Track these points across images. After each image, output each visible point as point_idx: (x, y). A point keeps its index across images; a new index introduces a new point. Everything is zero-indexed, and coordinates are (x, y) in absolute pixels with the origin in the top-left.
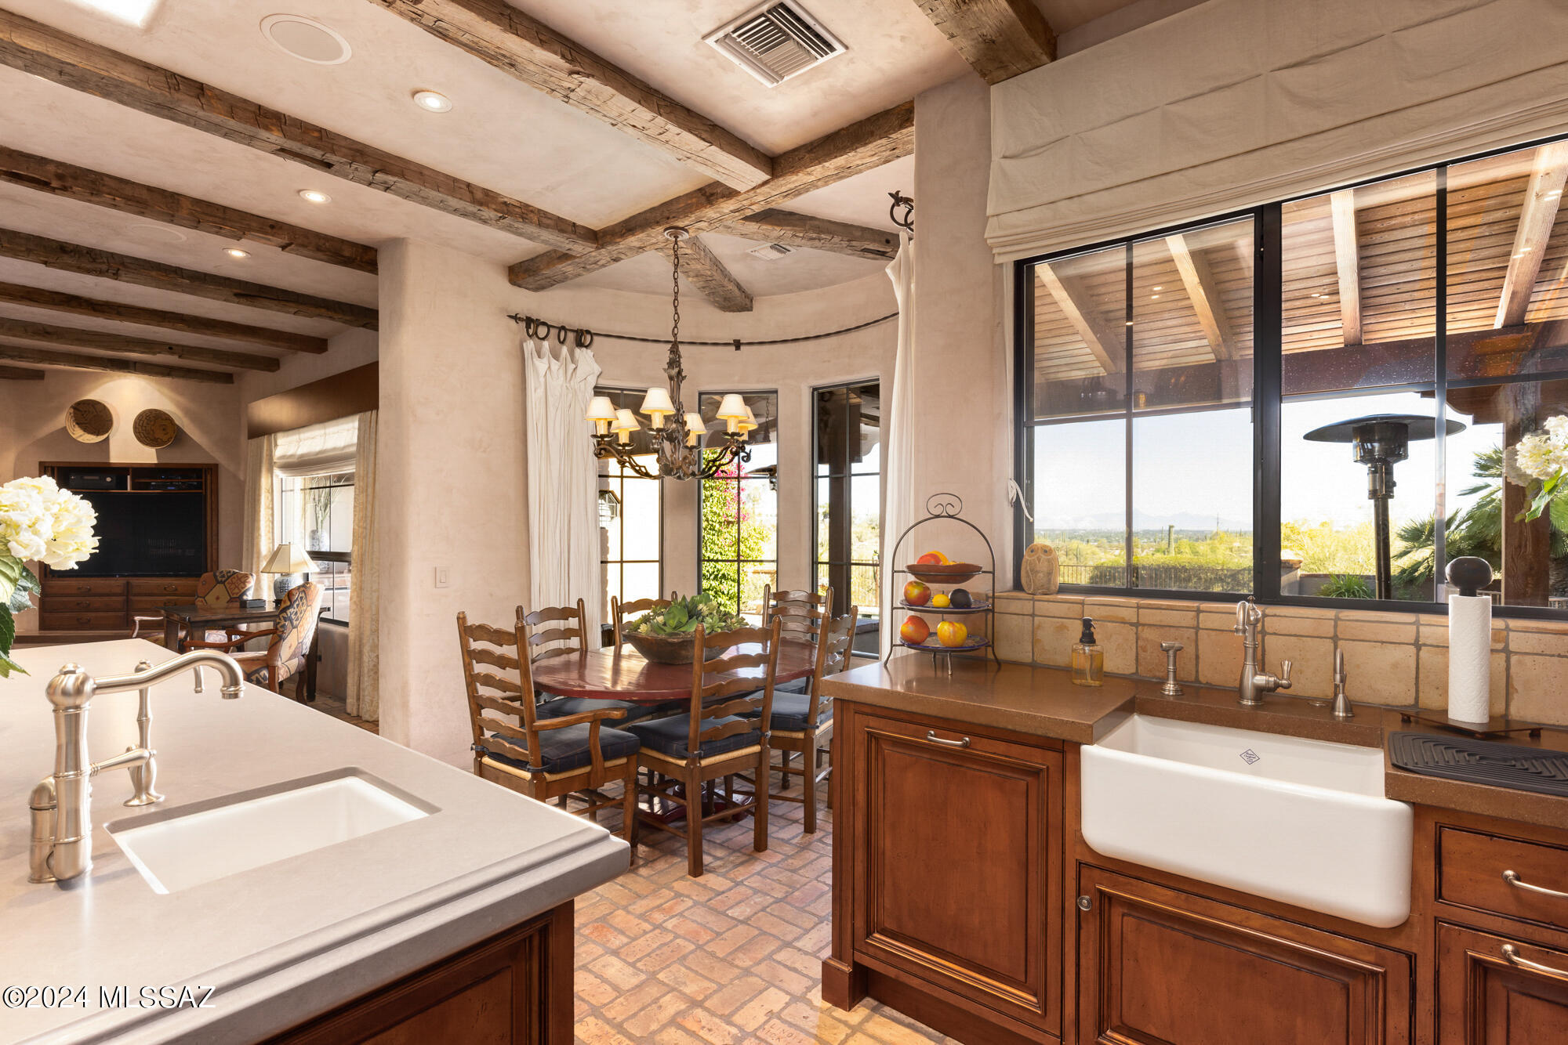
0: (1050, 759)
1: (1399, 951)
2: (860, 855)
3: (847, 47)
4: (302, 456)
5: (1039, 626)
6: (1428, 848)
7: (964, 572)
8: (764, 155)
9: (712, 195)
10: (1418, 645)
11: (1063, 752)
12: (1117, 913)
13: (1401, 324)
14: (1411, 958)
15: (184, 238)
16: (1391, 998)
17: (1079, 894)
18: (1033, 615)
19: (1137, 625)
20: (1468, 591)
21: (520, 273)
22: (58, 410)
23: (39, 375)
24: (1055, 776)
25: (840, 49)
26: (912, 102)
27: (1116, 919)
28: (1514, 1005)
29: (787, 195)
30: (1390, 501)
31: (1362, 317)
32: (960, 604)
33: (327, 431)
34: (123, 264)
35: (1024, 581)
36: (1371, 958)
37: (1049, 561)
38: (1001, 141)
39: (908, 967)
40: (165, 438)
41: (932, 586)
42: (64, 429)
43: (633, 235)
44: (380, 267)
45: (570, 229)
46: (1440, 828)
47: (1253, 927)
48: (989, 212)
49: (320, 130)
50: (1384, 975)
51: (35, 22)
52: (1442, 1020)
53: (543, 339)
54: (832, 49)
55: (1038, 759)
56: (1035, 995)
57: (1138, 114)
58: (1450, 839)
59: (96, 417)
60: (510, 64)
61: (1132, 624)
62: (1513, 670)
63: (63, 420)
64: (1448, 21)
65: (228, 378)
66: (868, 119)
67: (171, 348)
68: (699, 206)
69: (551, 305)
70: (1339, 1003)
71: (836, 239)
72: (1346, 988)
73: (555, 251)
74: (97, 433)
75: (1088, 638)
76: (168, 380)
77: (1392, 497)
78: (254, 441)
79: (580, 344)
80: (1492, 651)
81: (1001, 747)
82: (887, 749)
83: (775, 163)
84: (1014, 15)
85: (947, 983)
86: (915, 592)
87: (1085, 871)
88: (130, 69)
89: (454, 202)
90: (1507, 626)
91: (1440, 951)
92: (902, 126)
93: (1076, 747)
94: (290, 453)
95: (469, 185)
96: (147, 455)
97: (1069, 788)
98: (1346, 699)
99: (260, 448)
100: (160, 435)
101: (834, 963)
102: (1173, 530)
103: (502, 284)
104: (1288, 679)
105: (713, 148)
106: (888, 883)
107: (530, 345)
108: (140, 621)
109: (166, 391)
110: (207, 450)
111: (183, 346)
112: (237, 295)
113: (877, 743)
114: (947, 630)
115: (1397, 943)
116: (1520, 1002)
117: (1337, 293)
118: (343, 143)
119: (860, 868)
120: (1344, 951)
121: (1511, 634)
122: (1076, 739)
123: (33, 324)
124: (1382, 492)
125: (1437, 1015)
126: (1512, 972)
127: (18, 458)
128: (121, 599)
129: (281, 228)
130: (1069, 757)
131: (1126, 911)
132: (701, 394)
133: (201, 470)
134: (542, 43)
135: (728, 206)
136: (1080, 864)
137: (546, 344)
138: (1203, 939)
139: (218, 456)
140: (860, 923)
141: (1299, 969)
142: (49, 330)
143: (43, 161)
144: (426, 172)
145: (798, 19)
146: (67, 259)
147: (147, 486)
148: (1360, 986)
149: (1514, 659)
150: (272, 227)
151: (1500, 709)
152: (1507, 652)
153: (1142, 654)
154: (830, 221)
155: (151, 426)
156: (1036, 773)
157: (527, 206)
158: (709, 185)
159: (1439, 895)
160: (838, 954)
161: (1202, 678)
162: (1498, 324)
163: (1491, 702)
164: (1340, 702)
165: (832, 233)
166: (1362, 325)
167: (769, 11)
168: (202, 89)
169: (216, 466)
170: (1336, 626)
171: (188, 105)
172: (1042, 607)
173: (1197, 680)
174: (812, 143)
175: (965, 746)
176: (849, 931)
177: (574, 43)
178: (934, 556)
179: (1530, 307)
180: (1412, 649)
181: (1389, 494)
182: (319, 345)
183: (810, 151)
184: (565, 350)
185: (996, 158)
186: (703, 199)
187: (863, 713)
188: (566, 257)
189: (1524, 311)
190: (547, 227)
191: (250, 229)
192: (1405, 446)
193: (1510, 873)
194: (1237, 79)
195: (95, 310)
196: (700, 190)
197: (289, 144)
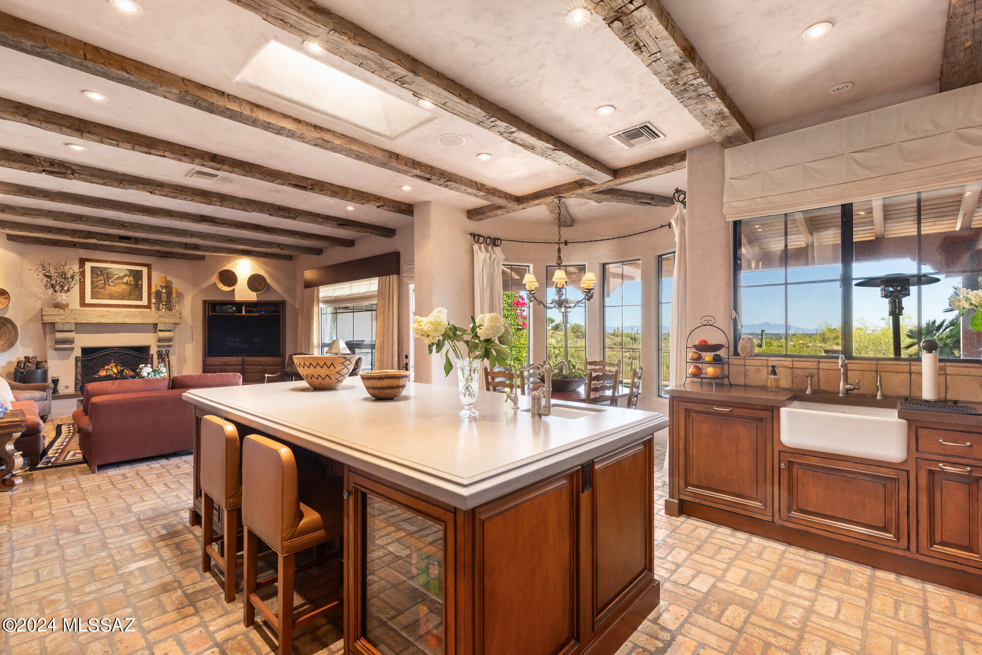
0: (767, 414)
1: (903, 470)
2: (682, 456)
3: (665, 136)
4: (336, 297)
5: (748, 370)
6: (913, 435)
7: (717, 347)
8: (612, 170)
9: (582, 184)
10: (910, 373)
11: (772, 411)
12: (795, 467)
13: (906, 227)
14: (908, 472)
15: (333, 202)
16: (900, 486)
17: (780, 462)
18: (745, 365)
19: (792, 368)
20: (930, 351)
21: (473, 214)
22: (211, 275)
23: (202, 258)
24: (769, 421)
25: (662, 136)
26: (685, 151)
27: (795, 471)
28: (943, 484)
29: (618, 185)
30: (900, 317)
31: (885, 224)
32: (717, 360)
33: (353, 285)
34: (300, 214)
35: (739, 351)
36: (893, 474)
37: (751, 343)
38: (729, 172)
39: (705, 498)
40: (261, 288)
41: (703, 354)
42: (215, 283)
43: (539, 199)
44: (414, 213)
45: (509, 197)
46: (917, 428)
47: (849, 467)
48: (725, 201)
49: (431, 167)
50: (898, 478)
51: (355, 139)
52: (919, 492)
53: (481, 243)
54: (659, 136)
55: (762, 414)
56: (761, 503)
57: (792, 166)
58: (920, 431)
59: (229, 278)
60: (532, 148)
61: (790, 368)
62: (948, 381)
63: (215, 279)
64: (921, 140)
65: (290, 258)
66: (664, 157)
67: (279, 245)
68: (575, 189)
69: (484, 227)
70: (882, 490)
71: (630, 199)
72: (885, 485)
73: (494, 204)
74: (230, 286)
75: (774, 372)
76: (262, 259)
77: (902, 315)
78: (309, 289)
79: (495, 245)
80: (940, 374)
81: (746, 411)
82: (694, 415)
83: (615, 172)
84: (741, 128)
85: (722, 502)
86: (696, 356)
87: (782, 454)
88: (379, 152)
89: (470, 190)
90: (945, 365)
91: (917, 469)
92: (680, 161)
93: (778, 408)
94: (329, 295)
95: (476, 183)
96: (252, 296)
97: (775, 424)
98: (882, 393)
99: (313, 293)
100: (258, 286)
101: (671, 500)
102: (764, 333)
103: (464, 218)
104: (858, 386)
105: (596, 170)
106: (695, 466)
107: (476, 247)
108: (268, 377)
109: (261, 264)
110: (280, 293)
111: (284, 244)
112: (339, 225)
113: (689, 412)
114: (710, 370)
115: (903, 468)
116: (946, 484)
117: (872, 213)
118: (438, 171)
119: (682, 462)
120: (883, 473)
121: (947, 368)
122: (778, 405)
123: (227, 236)
124: (896, 312)
125: (917, 490)
126: (942, 471)
127: (193, 298)
128: (240, 367)
129: (381, 199)
130: (775, 413)
131: (799, 467)
132: (547, 266)
133: (277, 304)
134: (540, 138)
135: (588, 189)
136: (780, 451)
137: (483, 245)
138: (830, 474)
139: (286, 297)
140: (682, 483)
141: (867, 481)
142: (232, 239)
143: (307, 179)
144: (463, 179)
145: (651, 130)
146: (281, 213)
147: (251, 312)
148: (890, 485)
149: (948, 377)
150: (378, 199)
151: (943, 396)
152: (946, 375)
153: (794, 380)
154: (628, 191)
155: (255, 282)
156: (761, 420)
157: (495, 189)
158: (581, 180)
159: (917, 450)
160: (672, 495)
161: (821, 388)
162: (958, 229)
163: (939, 393)
164: (879, 393)
165: (629, 197)
166: (885, 228)
167: (640, 128)
168: (398, 156)
169: (285, 301)
170: (877, 367)
171: (394, 163)
172: (748, 362)
173: (819, 389)
174: (635, 165)
175: (730, 411)
176: (677, 487)
177: (556, 138)
178: (704, 341)
179: (974, 219)
180: (909, 375)
181: (900, 313)
182: (350, 243)
183: (633, 169)
184: (490, 248)
185: (727, 178)
186: (577, 186)
187: (683, 401)
188: (500, 207)
189: (971, 221)
190: (501, 197)
191: (371, 201)
192: (909, 290)
193: (941, 440)
194: (834, 155)
195: (266, 231)
196: (576, 182)
197: (422, 174)
